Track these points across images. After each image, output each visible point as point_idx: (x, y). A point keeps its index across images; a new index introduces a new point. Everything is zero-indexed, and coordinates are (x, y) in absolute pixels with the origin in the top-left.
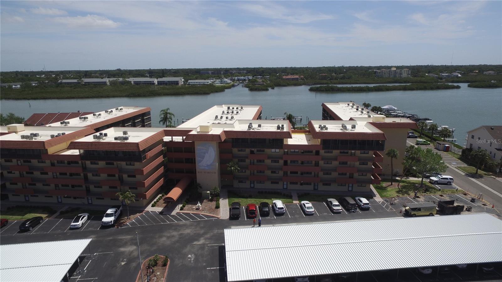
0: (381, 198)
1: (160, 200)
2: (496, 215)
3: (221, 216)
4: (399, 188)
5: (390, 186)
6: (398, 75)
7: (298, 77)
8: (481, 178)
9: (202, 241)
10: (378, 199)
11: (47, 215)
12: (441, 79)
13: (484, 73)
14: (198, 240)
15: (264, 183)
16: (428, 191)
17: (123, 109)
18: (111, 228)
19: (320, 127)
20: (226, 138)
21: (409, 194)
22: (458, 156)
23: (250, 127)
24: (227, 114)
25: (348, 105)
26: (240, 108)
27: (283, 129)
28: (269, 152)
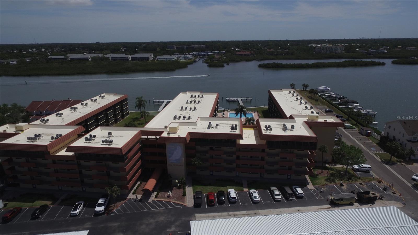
0: (313, 186)
1: (139, 187)
2: (402, 203)
3: (187, 204)
4: (328, 175)
5: (321, 174)
6: (333, 51)
7: (250, 53)
8: (393, 165)
9: (173, 229)
10: (311, 187)
11: (51, 202)
12: (370, 54)
13: (407, 49)
14: (170, 228)
15: (220, 171)
16: (351, 179)
17: (105, 96)
18: (103, 216)
19: (266, 126)
20: (191, 139)
21: (335, 183)
22: (377, 142)
23: (209, 127)
24: (190, 103)
25: (290, 92)
26: (201, 96)
27: (236, 129)
28: (225, 148)
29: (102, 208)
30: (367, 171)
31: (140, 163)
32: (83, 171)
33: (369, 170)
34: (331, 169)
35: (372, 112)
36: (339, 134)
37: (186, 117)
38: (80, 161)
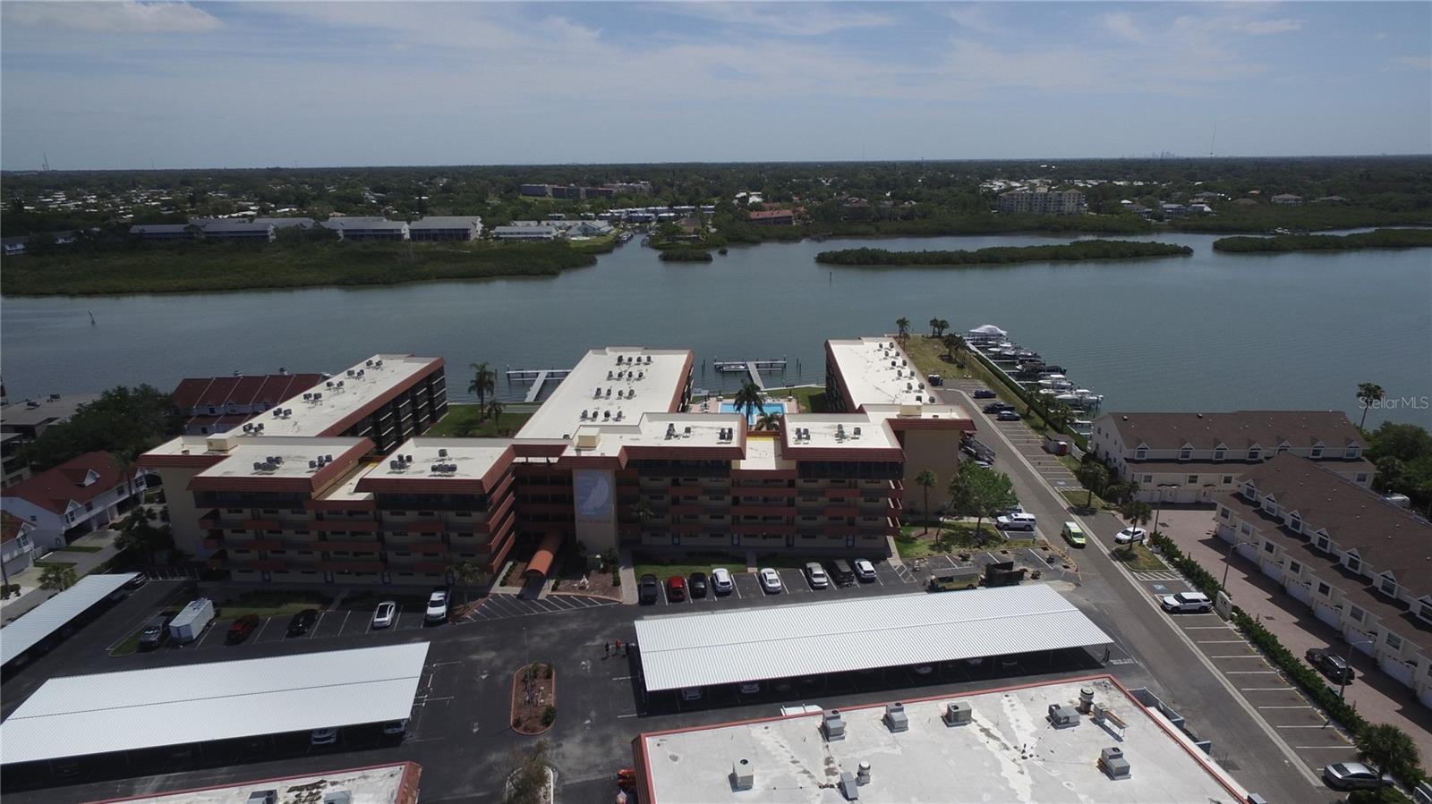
0: (899, 560)
1: (511, 572)
2: (1075, 584)
3: (624, 600)
4: (938, 538)
5: (923, 536)
6: (1052, 207)
7: (792, 214)
8: (1091, 514)
9: (599, 641)
10: (895, 561)
11: (318, 605)
12: (1160, 218)
13: (1272, 200)
14: (592, 639)
15: (697, 536)
16: (987, 544)
17: (384, 361)
18: (444, 626)
19: (798, 431)
20: (629, 461)
21: (949, 551)
22: (1075, 466)
23: (670, 433)
24: (618, 380)
25: (881, 346)
26: (644, 359)
27: (730, 437)
28: (705, 481)
29: (442, 610)
30: (1027, 528)
31: (511, 518)
32: (388, 535)
33: (1030, 526)
34: (949, 526)
35: (1092, 395)
36: (988, 450)
37: (611, 413)
38: (381, 514)
